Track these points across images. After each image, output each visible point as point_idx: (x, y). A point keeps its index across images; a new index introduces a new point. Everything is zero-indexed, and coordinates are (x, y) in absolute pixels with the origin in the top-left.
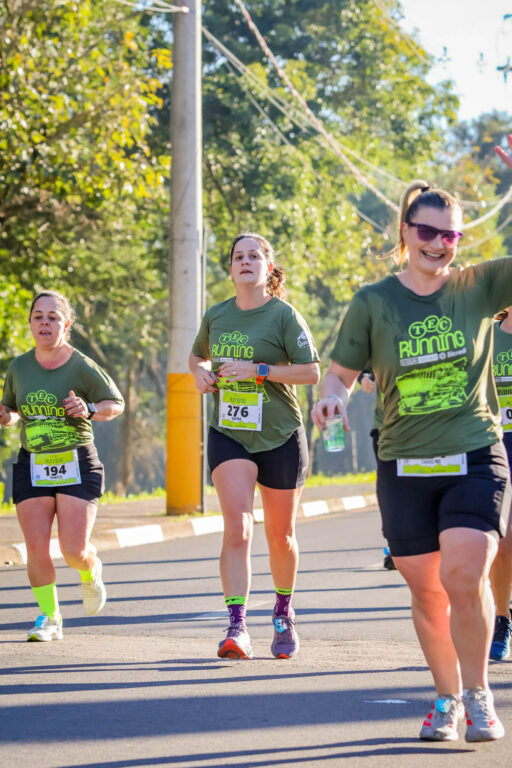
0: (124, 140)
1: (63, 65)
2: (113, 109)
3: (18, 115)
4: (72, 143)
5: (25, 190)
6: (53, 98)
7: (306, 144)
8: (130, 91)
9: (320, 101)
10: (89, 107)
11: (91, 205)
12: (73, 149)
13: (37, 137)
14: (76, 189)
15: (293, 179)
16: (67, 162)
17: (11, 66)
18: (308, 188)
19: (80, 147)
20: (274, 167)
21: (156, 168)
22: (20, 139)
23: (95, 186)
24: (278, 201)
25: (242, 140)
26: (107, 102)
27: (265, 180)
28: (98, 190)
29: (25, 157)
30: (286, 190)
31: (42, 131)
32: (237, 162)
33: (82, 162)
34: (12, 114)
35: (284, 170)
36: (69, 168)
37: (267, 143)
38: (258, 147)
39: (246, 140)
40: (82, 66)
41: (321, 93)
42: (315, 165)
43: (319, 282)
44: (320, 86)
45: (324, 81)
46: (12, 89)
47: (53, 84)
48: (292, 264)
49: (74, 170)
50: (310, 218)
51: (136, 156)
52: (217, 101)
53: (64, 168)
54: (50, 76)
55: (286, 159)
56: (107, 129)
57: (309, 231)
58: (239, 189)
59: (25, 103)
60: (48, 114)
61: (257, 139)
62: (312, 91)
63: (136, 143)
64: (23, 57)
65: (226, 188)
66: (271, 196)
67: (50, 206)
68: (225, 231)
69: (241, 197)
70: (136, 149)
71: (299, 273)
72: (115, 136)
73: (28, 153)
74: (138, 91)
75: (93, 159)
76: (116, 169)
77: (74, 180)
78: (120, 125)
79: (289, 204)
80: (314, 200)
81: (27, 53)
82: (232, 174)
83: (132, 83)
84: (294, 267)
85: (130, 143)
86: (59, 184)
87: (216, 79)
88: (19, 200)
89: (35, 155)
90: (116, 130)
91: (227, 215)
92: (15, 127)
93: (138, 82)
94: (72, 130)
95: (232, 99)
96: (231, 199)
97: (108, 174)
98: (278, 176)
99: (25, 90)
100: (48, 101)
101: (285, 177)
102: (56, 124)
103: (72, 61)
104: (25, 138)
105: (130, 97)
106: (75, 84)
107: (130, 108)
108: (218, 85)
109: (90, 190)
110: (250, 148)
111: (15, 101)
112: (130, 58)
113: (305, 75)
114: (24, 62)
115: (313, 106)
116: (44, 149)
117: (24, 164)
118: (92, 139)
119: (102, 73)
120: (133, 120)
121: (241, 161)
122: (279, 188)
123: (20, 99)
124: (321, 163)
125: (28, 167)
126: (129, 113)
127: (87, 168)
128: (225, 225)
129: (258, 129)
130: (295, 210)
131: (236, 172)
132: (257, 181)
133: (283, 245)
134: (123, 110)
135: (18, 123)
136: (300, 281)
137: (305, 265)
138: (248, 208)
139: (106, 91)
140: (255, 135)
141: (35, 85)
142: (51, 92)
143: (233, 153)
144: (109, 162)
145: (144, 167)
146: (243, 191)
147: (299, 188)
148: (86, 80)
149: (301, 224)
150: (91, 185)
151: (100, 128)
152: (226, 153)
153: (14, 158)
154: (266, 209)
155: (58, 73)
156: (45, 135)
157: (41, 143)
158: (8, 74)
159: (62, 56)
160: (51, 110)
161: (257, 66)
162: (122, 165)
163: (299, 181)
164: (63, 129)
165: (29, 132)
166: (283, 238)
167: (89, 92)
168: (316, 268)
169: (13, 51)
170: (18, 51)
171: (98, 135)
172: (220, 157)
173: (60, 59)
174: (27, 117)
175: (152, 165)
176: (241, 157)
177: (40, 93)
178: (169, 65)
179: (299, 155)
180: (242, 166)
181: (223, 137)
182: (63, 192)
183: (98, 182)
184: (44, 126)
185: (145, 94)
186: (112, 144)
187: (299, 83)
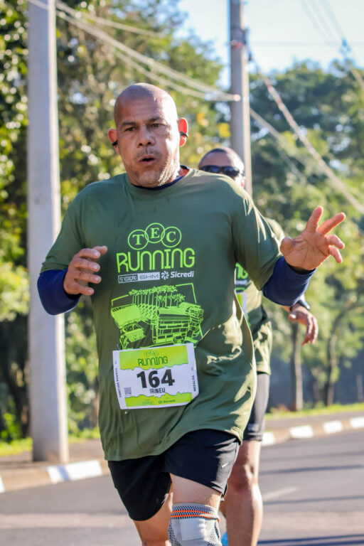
9: (330, 155)
20: (301, 201)
27: (295, 210)
37: (296, 186)
41: (331, 151)
42: (328, 199)
45: (333, 143)
55: (308, 196)
61: (288, 183)
62: (325, 150)
66: (299, 220)
98: (304, 208)
110: (284, 190)
112: (202, 131)
113: (320, 139)
115: (326, 159)
124: (332, 197)
129: (289, 175)
132: (291, 211)
140: (286, 179)
143: (272, 192)
152: (268, 192)
161: (288, 134)
178: (228, 135)
181: (266, 181)
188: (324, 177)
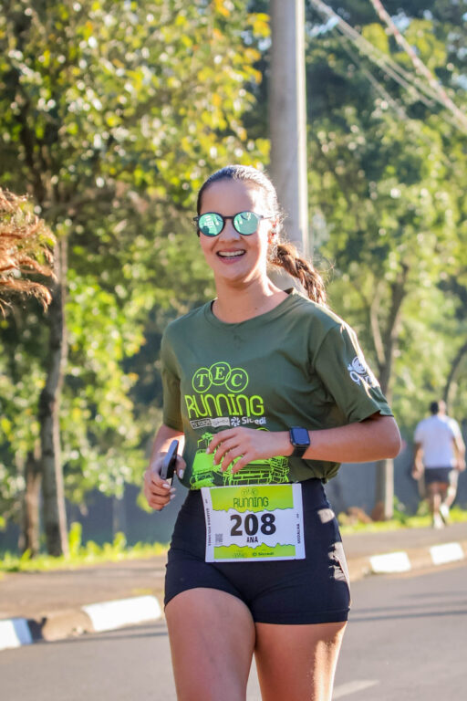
0: (216, 121)
1: (143, 33)
2: (202, 85)
3: (90, 93)
4: (157, 123)
5: (100, 182)
6: (130, 73)
7: (433, 119)
8: (222, 64)
9: (450, 67)
10: (174, 83)
11: (176, 199)
12: (155, 132)
13: (112, 119)
14: (159, 180)
15: (419, 161)
16: (148, 148)
17: (81, 37)
18: (438, 171)
19: (165, 127)
20: (397, 146)
21: (253, 154)
22: (93, 124)
23: (182, 176)
24: (403, 186)
25: (359, 115)
26: (195, 77)
27: (387, 163)
28: (183, 181)
29: (98, 143)
30: (411, 174)
31: (118, 111)
32: (353, 141)
33: (165, 147)
34: (82, 93)
35: (408, 150)
36: (149, 155)
37: (388, 118)
38: (378, 122)
39: (364, 113)
40: (164, 35)
41: (452, 58)
42: (446, 143)
43: (453, 279)
44: (451, 48)
45: (457, 43)
46: (83, 64)
47: (130, 57)
48: (421, 259)
49: (155, 158)
50: (441, 206)
51: (230, 139)
52: (328, 70)
53: (144, 156)
54: (127, 46)
55: (411, 137)
56: (195, 109)
57: (440, 221)
58: (357, 172)
59: (99, 80)
60: (125, 93)
61: (376, 114)
62: (440, 57)
63: (228, 124)
64: (96, 25)
65: (340, 170)
66: (393, 181)
67: (129, 200)
68: (340, 221)
69: (359, 182)
70: (229, 132)
71: (428, 270)
72: (205, 117)
73: (102, 139)
74: (231, 63)
75: (178, 145)
76: (206, 156)
77: (156, 169)
78: (210, 103)
79: (414, 190)
80: (445, 183)
81: (100, 21)
82: (346, 155)
83: (224, 54)
84: (423, 264)
85: (223, 125)
86: (138, 174)
87: (326, 43)
88: (90, 193)
89: (111, 141)
90: (205, 110)
91: (342, 202)
92: (86, 107)
93: (232, 54)
94: (154, 110)
95: (345, 68)
96: (346, 183)
97: (196, 161)
98: (402, 158)
99: (97, 64)
100: (125, 77)
101: (410, 158)
102: (134, 104)
103: (152, 30)
104: (98, 121)
105: (220, 71)
106: (159, 53)
107: (222, 84)
108: (330, 50)
109: (175, 181)
110: (368, 124)
111: (86, 77)
112: (222, 24)
113: (432, 38)
114: (97, 31)
115: (442, 74)
116: (121, 134)
117: (97, 152)
118: (178, 120)
119: (187, 42)
120: (225, 98)
121: (357, 139)
122: (404, 172)
123: (92, 76)
124: (453, 141)
125: (102, 155)
126: (220, 90)
127: (171, 156)
128: (339, 214)
129: (377, 102)
130: (421, 197)
131: (351, 153)
132: (378, 163)
133: (409, 238)
134: (214, 87)
135: (90, 103)
136: (429, 280)
137: (436, 261)
138: (366, 195)
139: (194, 64)
140: (373, 108)
141: (110, 58)
142: (129, 66)
143: (347, 131)
144: (197, 149)
145: (239, 153)
146: (361, 174)
147: (426, 171)
148: (170, 50)
149: (429, 214)
150: (177, 175)
151: (187, 108)
152: (339, 131)
153: (85, 144)
154: (388, 197)
155: (136, 43)
156: (122, 117)
157: (118, 126)
158: (77, 45)
159: (141, 23)
160: (128, 87)
161: (375, 29)
162: (213, 151)
163: (426, 164)
164: (144, 109)
165: (103, 113)
166: (409, 230)
167: (175, 62)
168: (448, 265)
169: (83, 19)
170: (89, 18)
171: (184, 116)
172: (333, 135)
173: (139, 27)
174: (99, 96)
175: (248, 151)
176: (357, 135)
177: (115, 67)
178: (266, 32)
179: (427, 132)
180: (359, 146)
181: (336, 112)
182: (144, 185)
183: (184, 172)
184: (121, 107)
185: (240, 68)
186: (200, 127)
187: (424, 47)
188: (439, 108)
